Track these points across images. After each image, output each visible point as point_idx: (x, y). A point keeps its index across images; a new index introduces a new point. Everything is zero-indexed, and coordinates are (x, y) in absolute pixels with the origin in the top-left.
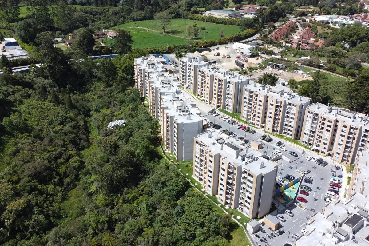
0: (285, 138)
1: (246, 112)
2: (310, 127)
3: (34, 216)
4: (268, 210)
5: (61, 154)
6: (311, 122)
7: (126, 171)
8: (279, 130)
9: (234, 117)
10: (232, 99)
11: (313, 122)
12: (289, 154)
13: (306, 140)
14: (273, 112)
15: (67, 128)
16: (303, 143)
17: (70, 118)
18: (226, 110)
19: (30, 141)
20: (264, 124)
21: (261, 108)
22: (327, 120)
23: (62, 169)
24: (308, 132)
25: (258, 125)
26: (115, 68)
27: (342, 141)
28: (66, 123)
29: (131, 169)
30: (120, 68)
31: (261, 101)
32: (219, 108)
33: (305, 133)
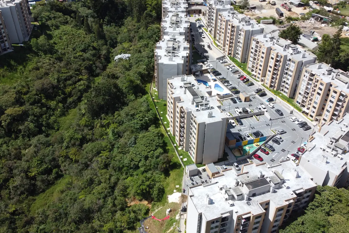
0: (281, 95)
1: (251, 63)
2: (305, 87)
3: (26, 123)
4: (217, 160)
5: (71, 77)
6: (306, 82)
7: (104, 99)
8: (276, 85)
9: (240, 67)
10: (241, 47)
11: (308, 83)
12: (275, 112)
13: (300, 101)
14: (273, 66)
15: (87, 55)
16: (297, 103)
17: (93, 47)
18: (236, 59)
19: (51, 62)
20: (264, 78)
21: (263, 60)
22: (319, 82)
23: (68, 90)
24: (302, 93)
25: (258, 78)
26: (146, 5)
27: (330, 107)
28: (88, 51)
29: (107, 97)
30: (151, 5)
31: (263, 53)
32: (229, 56)
33: (300, 94)
